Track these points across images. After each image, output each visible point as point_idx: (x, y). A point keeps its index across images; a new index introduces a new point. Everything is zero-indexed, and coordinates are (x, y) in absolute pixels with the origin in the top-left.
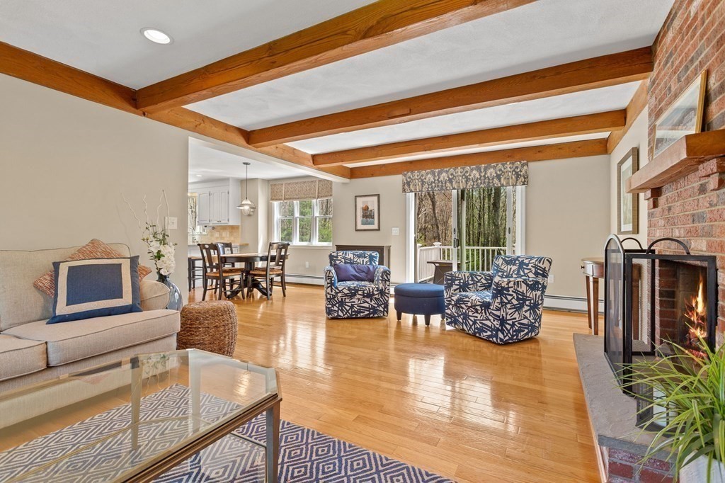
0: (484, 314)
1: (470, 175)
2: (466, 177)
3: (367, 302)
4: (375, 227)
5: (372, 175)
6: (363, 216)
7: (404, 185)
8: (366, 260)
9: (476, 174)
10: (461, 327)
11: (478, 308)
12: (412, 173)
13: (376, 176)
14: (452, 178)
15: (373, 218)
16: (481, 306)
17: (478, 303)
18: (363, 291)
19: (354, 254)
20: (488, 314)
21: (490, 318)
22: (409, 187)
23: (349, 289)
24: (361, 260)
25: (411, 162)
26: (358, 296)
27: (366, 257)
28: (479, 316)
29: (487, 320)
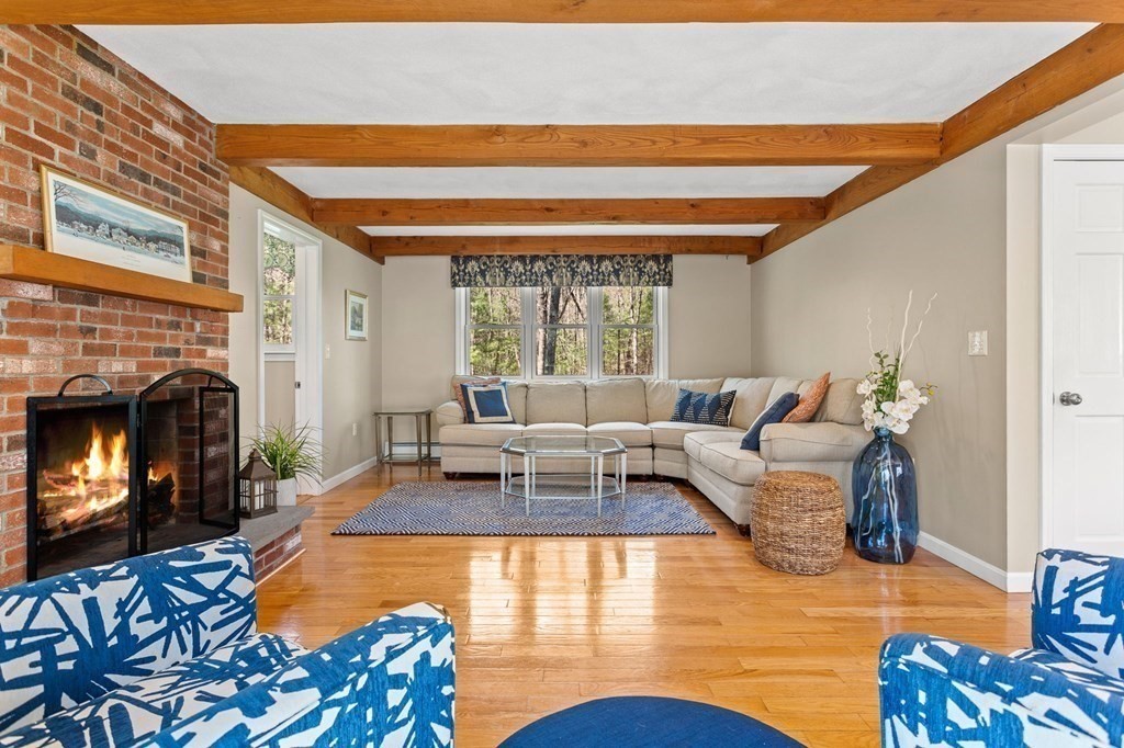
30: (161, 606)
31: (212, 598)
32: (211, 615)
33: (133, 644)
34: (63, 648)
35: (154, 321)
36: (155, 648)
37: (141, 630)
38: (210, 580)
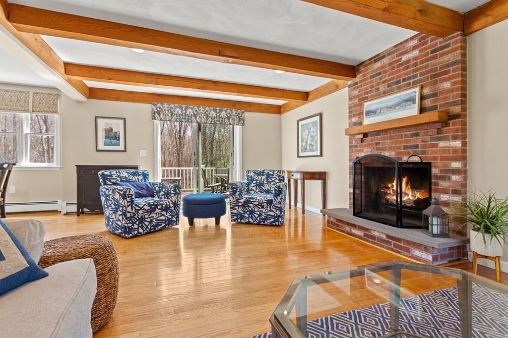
0: (269, 208)
1: (209, 114)
2: (207, 115)
3: (164, 215)
4: (122, 147)
5: (117, 99)
6: (106, 137)
7: (154, 113)
8: (140, 178)
9: (213, 113)
10: (247, 220)
11: (265, 204)
12: (162, 104)
13: (122, 100)
14: (197, 114)
15: (119, 140)
16: (267, 203)
17: (264, 201)
18: (162, 205)
19: (128, 173)
20: (272, 207)
21: (273, 210)
22: (160, 116)
23: (149, 205)
24: (136, 178)
25: (159, 95)
26: (158, 211)
27: (140, 175)
28: (264, 210)
29: (270, 211)
30: (267, 181)
31: (273, 181)
32: (272, 183)
33: (264, 184)
34: (258, 182)
35: (404, 135)
36: (266, 185)
37: (265, 182)
38: (273, 179)
